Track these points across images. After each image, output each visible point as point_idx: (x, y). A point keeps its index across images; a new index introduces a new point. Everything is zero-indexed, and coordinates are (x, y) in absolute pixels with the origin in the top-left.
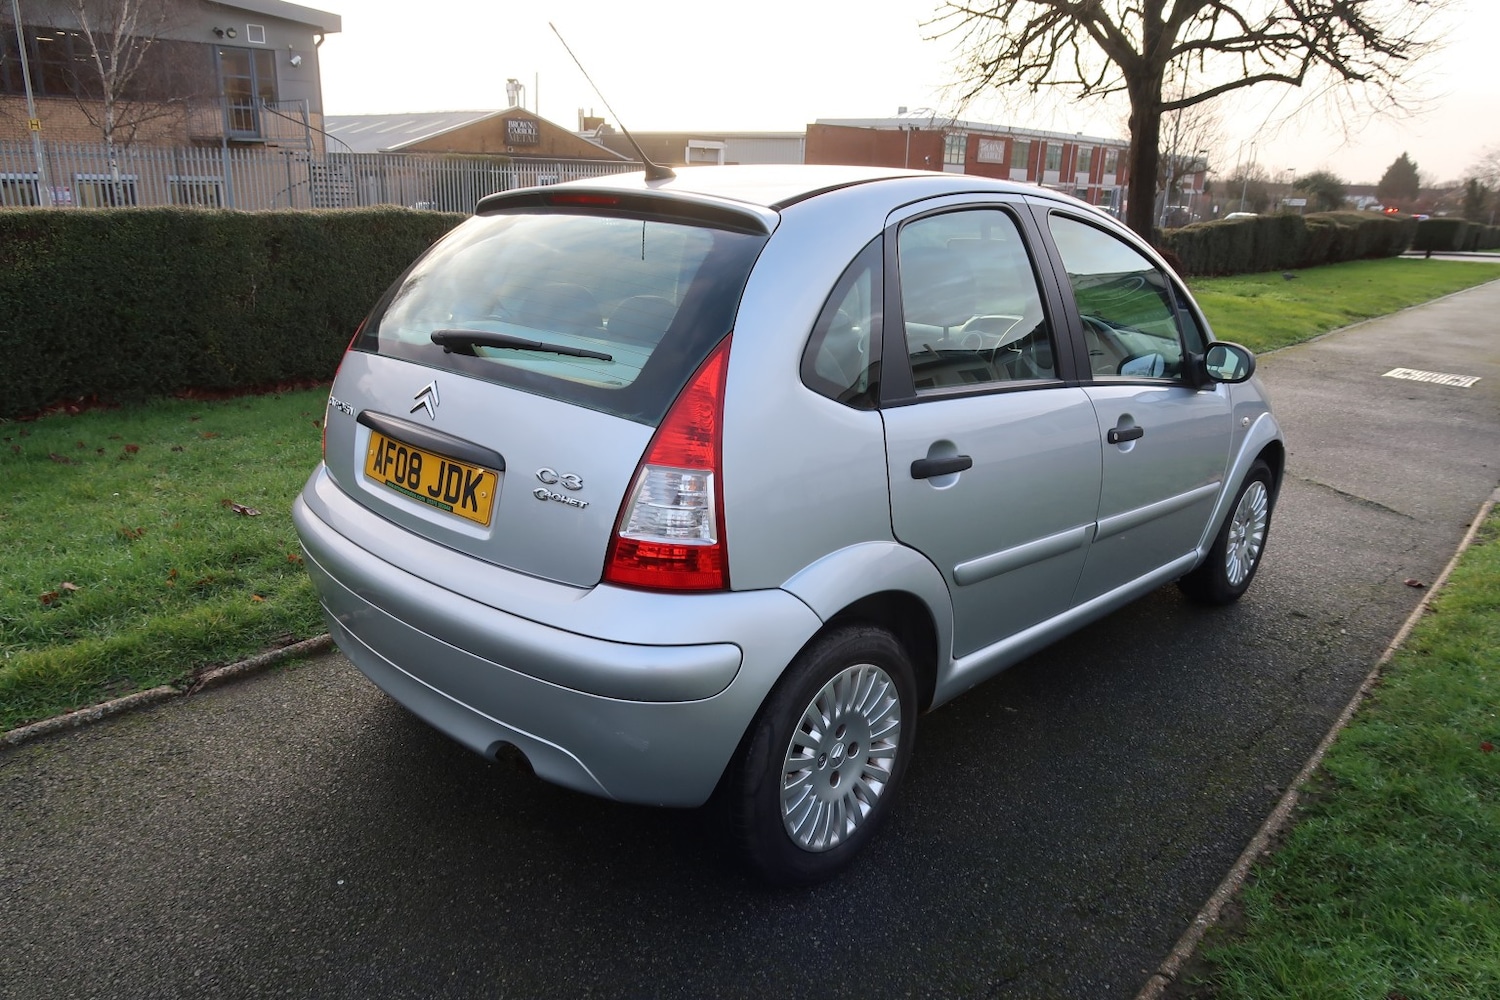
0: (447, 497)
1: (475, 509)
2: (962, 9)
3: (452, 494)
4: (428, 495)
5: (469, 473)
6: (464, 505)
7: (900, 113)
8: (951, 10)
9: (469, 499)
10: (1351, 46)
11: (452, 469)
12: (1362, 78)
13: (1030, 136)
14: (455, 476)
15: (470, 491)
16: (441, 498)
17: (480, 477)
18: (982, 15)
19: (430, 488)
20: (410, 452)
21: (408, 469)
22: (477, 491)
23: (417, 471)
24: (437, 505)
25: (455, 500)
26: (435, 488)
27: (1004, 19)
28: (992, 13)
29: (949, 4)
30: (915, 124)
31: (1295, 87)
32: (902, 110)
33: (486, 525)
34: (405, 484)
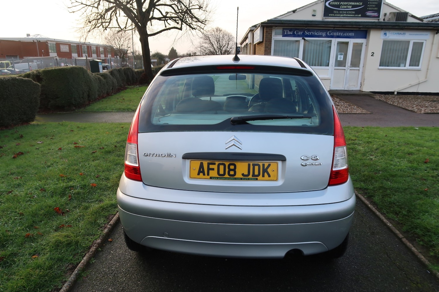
0: (254, 175)
1: (269, 176)
2: (82, 4)
3: (256, 173)
4: (242, 177)
5: (264, 165)
6: (263, 176)
7: (27, 36)
8: (77, 4)
9: (266, 174)
10: (189, 20)
11: (254, 165)
12: (194, 29)
13: (77, 43)
14: (256, 168)
15: (265, 171)
16: (250, 176)
17: (269, 165)
18: (89, 6)
19: (243, 175)
20: (227, 164)
21: (227, 170)
22: (269, 170)
23: (234, 170)
24: (249, 179)
25: (259, 175)
26: (246, 173)
27: (97, 8)
28: (92, 5)
29: (76, 2)
30: (39, 40)
31: (180, 30)
32: (28, 35)
33: (277, 180)
34: (227, 176)
